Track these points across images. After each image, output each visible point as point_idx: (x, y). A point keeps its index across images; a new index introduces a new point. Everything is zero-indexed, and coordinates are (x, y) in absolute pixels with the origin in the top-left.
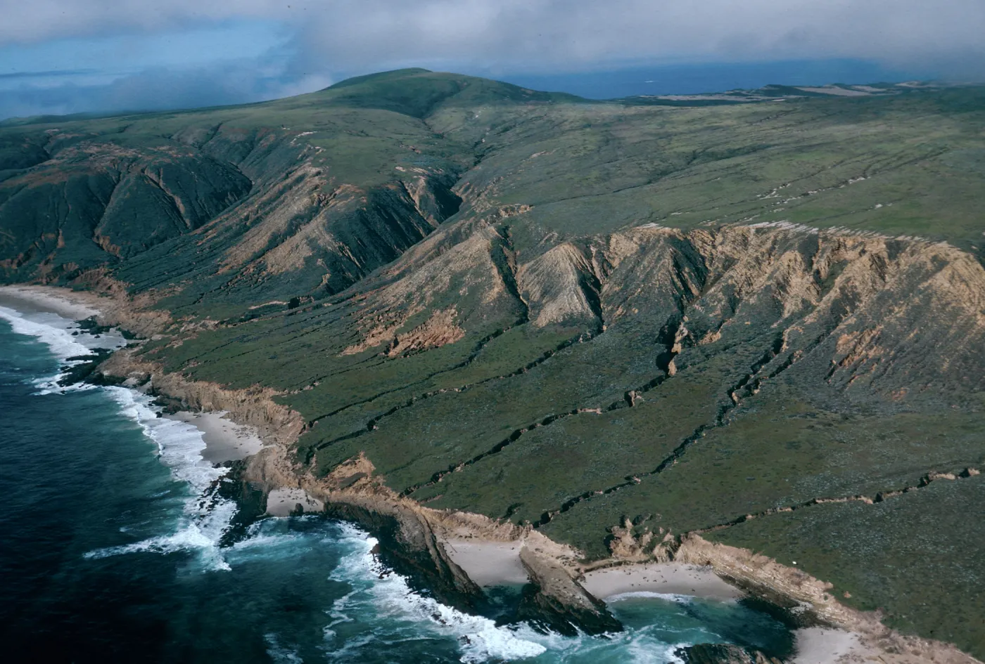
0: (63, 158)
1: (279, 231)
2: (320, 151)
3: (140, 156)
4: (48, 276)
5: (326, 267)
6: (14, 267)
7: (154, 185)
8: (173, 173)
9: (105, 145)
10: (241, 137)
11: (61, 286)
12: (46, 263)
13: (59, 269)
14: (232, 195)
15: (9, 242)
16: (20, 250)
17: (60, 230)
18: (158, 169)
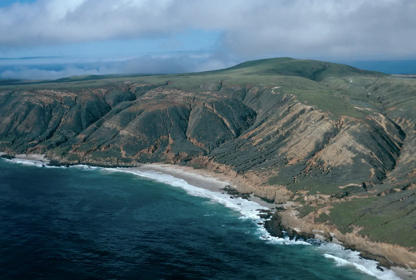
0: (151, 96)
1: (319, 140)
2: (294, 97)
3: (197, 96)
4: (173, 159)
5: (368, 164)
6: (151, 153)
7: (212, 112)
8: (220, 106)
9: (172, 90)
11: (184, 165)
12: (168, 151)
13: (177, 156)
15: (144, 139)
16: (151, 144)
17: (169, 134)
18: (211, 104)
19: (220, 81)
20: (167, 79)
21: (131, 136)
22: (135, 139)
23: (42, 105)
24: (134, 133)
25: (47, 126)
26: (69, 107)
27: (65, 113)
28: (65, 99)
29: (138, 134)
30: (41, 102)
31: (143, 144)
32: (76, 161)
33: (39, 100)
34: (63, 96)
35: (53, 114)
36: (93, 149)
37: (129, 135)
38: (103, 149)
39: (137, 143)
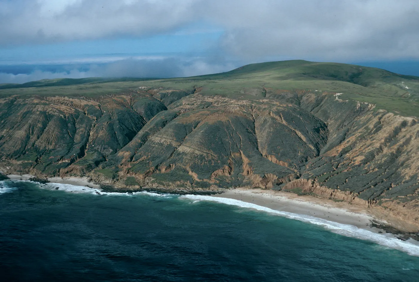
0: (193, 104)
2: (370, 105)
4: (261, 182)
7: (282, 123)
8: (288, 116)
9: (215, 98)
11: (279, 190)
12: (248, 173)
13: (265, 178)
14: (322, 130)
15: (214, 158)
16: (224, 163)
17: (241, 151)
18: (278, 113)
21: (197, 154)
22: (202, 158)
23: (62, 116)
24: (199, 151)
25: (73, 140)
26: (95, 118)
27: (93, 125)
28: (87, 108)
29: (205, 151)
30: (61, 112)
31: (214, 164)
32: (137, 187)
33: (57, 109)
34: (83, 104)
35: (77, 126)
36: (151, 170)
37: (193, 153)
38: (163, 170)
39: (206, 162)
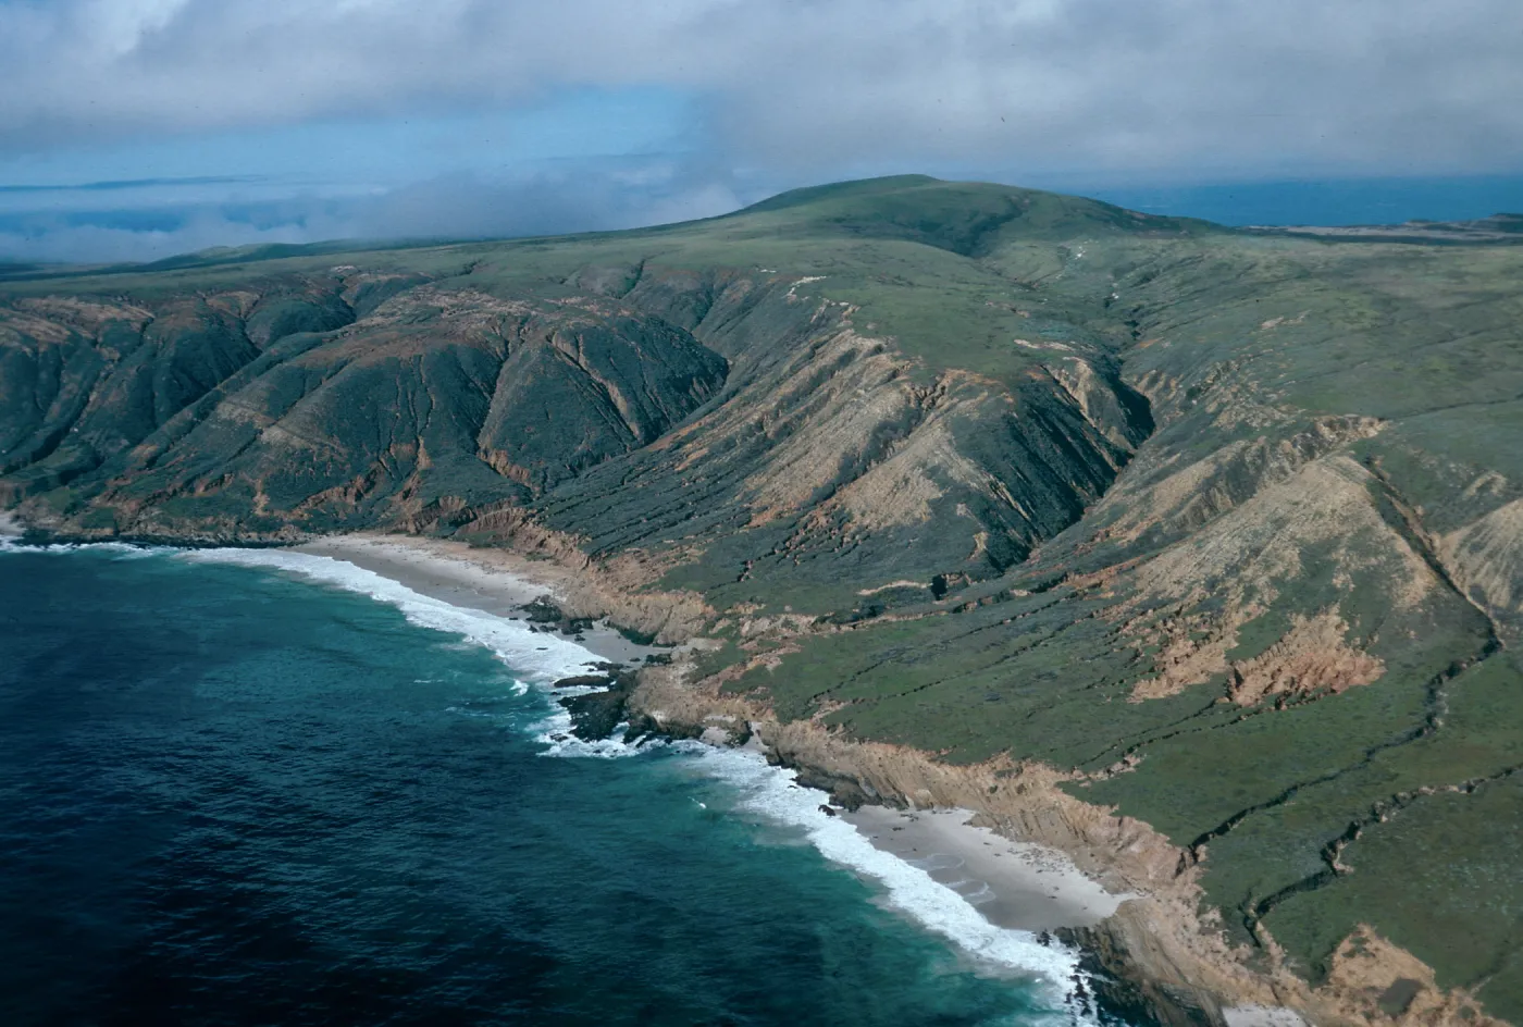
0: (393, 314)
1: (855, 449)
2: (850, 310)
3: (534, 313)
4: (416, 518)
5: (974, 518)
6: (351, 500)
7: (571, 363)
8: (600, 345)
9: (462, 294)
10: (688, 285)
11: (445, 537)
12: (407, 495)
13: (433, 507)
14: (700, 383)
15: (336, 457)
16: (357, 471)
17: (420, 438)
18: (573, 337)
19: (636, 262)
20: (471, 258)
21: (293, 447)
22: (305, 457)
23: (27, 350)
24: (302, 438)
25: (43, 418)
26: (118, 355)
27: (103, 374)
28: (107, 328)
29: (317, 440)
30: (27, 339)
31: (331, 473)
32: (108, 531)
33: (19, 332)
34: (102, 317)
35: (65, 380)
36: (170, 490)
37: (287, 444)
38: (200, 490)
39: (310, 469)
